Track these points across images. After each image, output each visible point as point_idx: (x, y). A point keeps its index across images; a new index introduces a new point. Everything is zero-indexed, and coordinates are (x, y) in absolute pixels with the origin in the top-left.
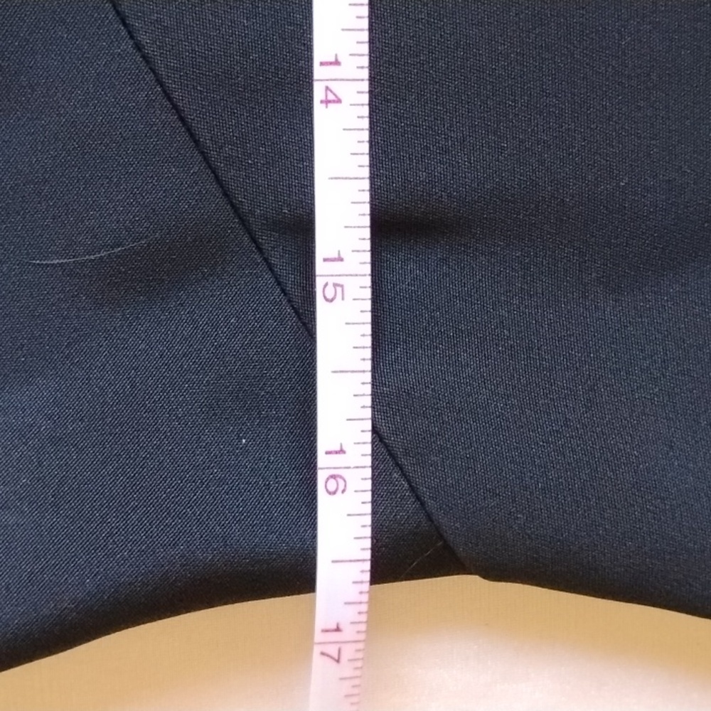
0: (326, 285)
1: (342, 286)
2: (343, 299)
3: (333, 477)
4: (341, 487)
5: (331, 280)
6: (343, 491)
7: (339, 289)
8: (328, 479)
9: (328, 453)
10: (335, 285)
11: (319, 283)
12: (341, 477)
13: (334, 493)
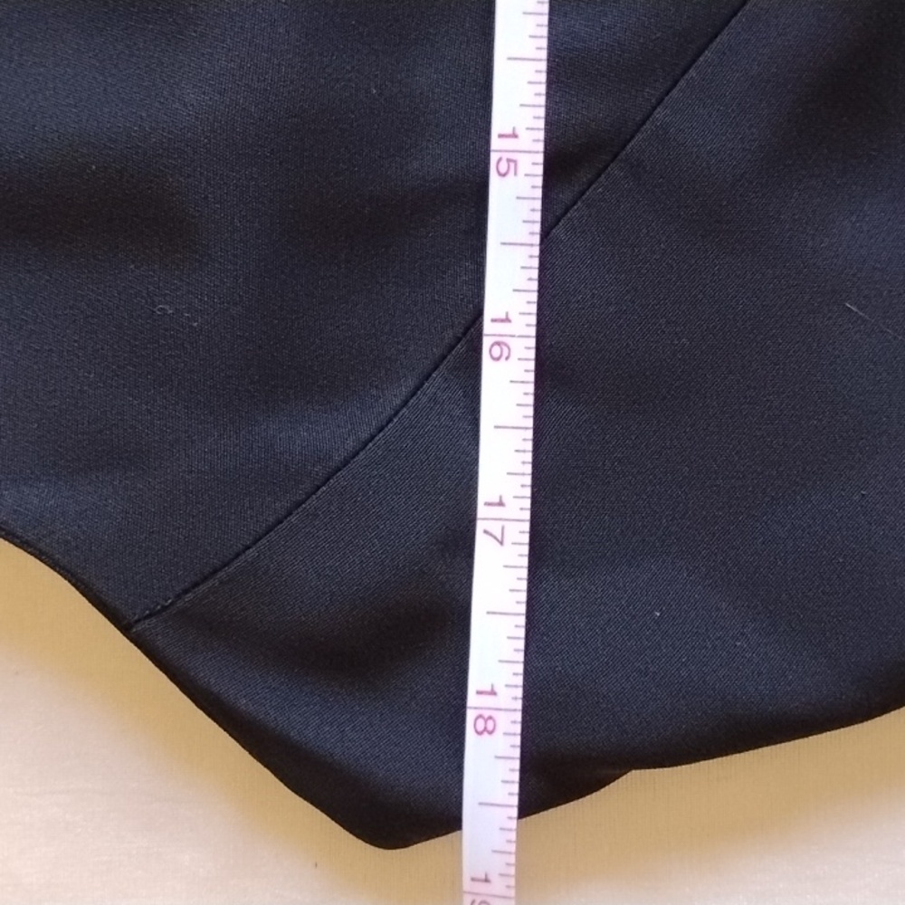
0: (500, 160)
1: (515, 162)
2: (515, 174)
3: (498, 343)
4: (505, 354)
5: (505, 156)
6: (507, 358)
7: (512, 165)
8: (492, 346)
9: (494, 320)
10: (509, 161)
11: (494, 157)
12: (506, 345)
13: (498, 359)
